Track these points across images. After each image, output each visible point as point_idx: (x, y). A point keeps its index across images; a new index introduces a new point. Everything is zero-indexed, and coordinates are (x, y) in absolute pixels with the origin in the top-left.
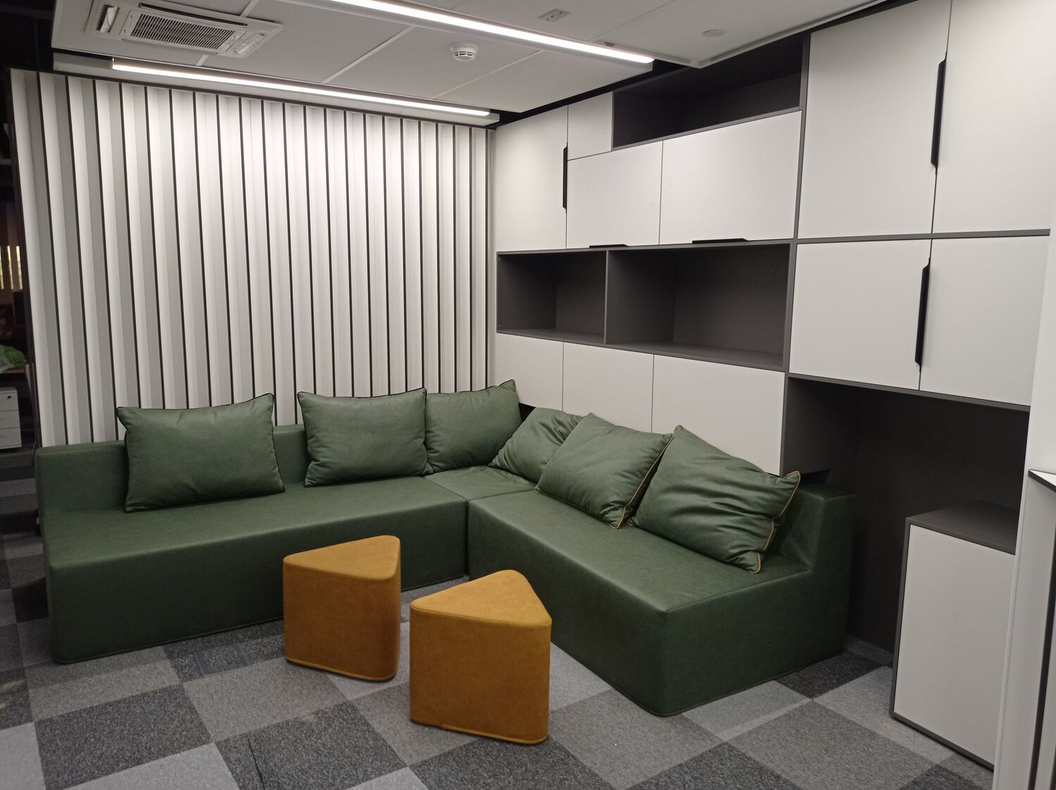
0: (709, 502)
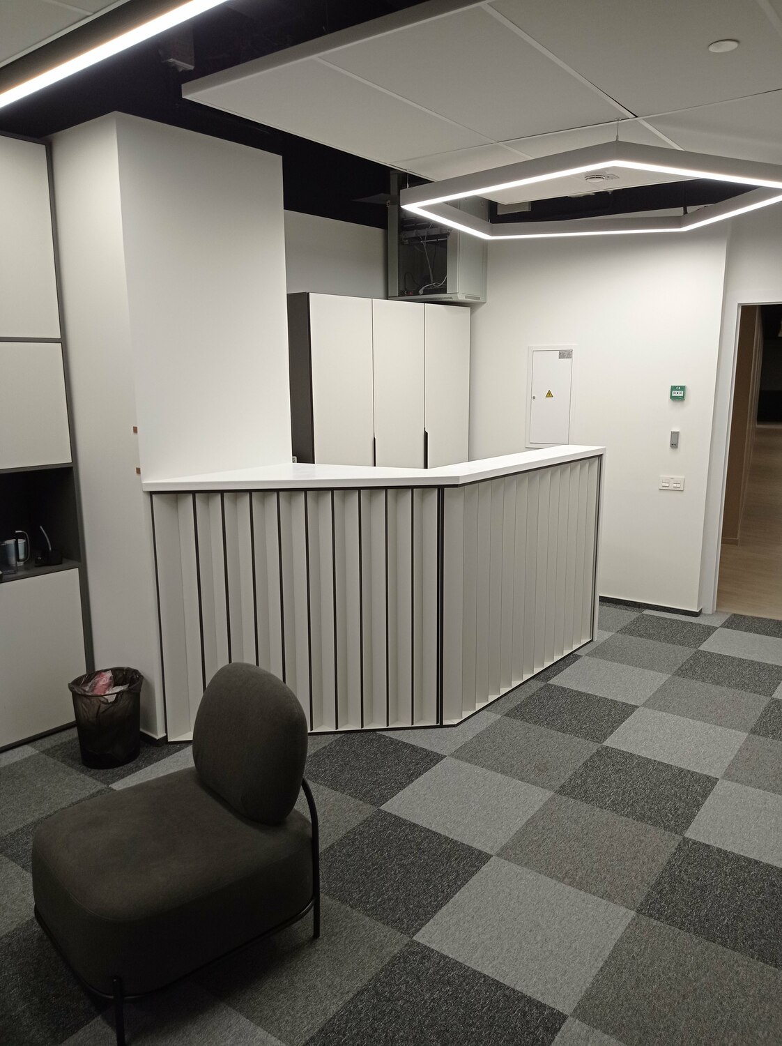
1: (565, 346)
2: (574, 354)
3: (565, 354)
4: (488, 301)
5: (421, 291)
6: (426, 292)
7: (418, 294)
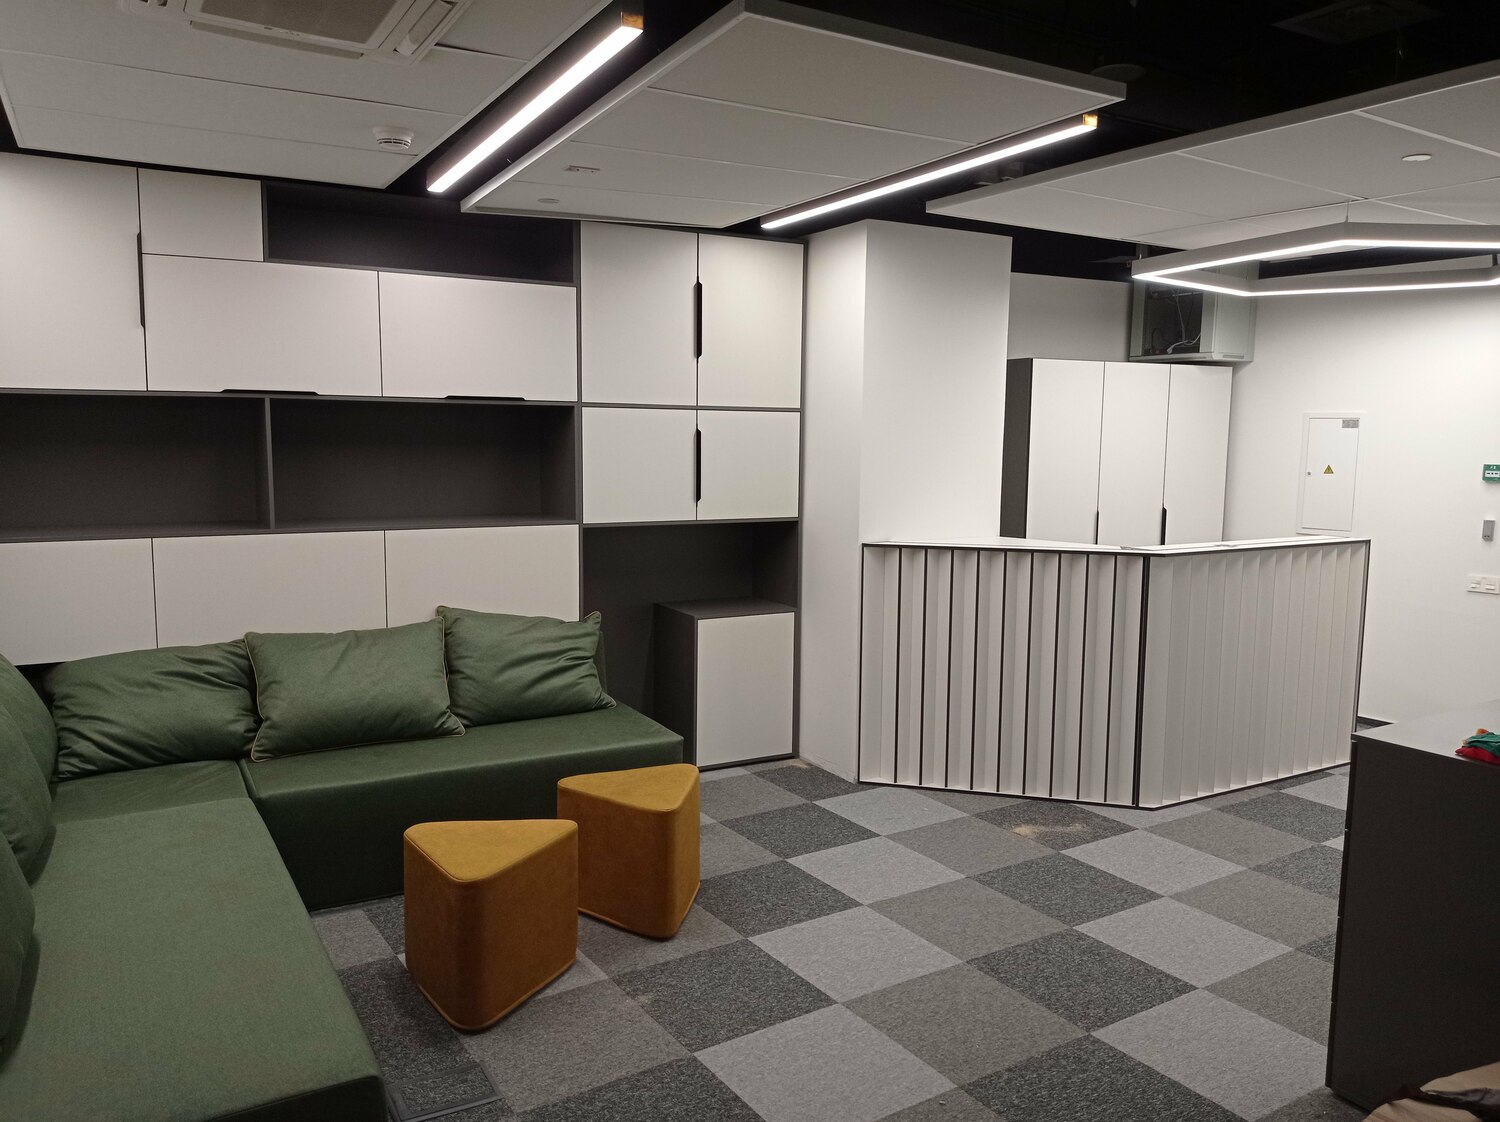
0: (562, 663)
1: (1351, 414)
2: (1361, 423)
3: (1351, 424)
4: (1256, 360)
5: (1170, 350)
6: (1175, 351)
7: (1166, 353)
